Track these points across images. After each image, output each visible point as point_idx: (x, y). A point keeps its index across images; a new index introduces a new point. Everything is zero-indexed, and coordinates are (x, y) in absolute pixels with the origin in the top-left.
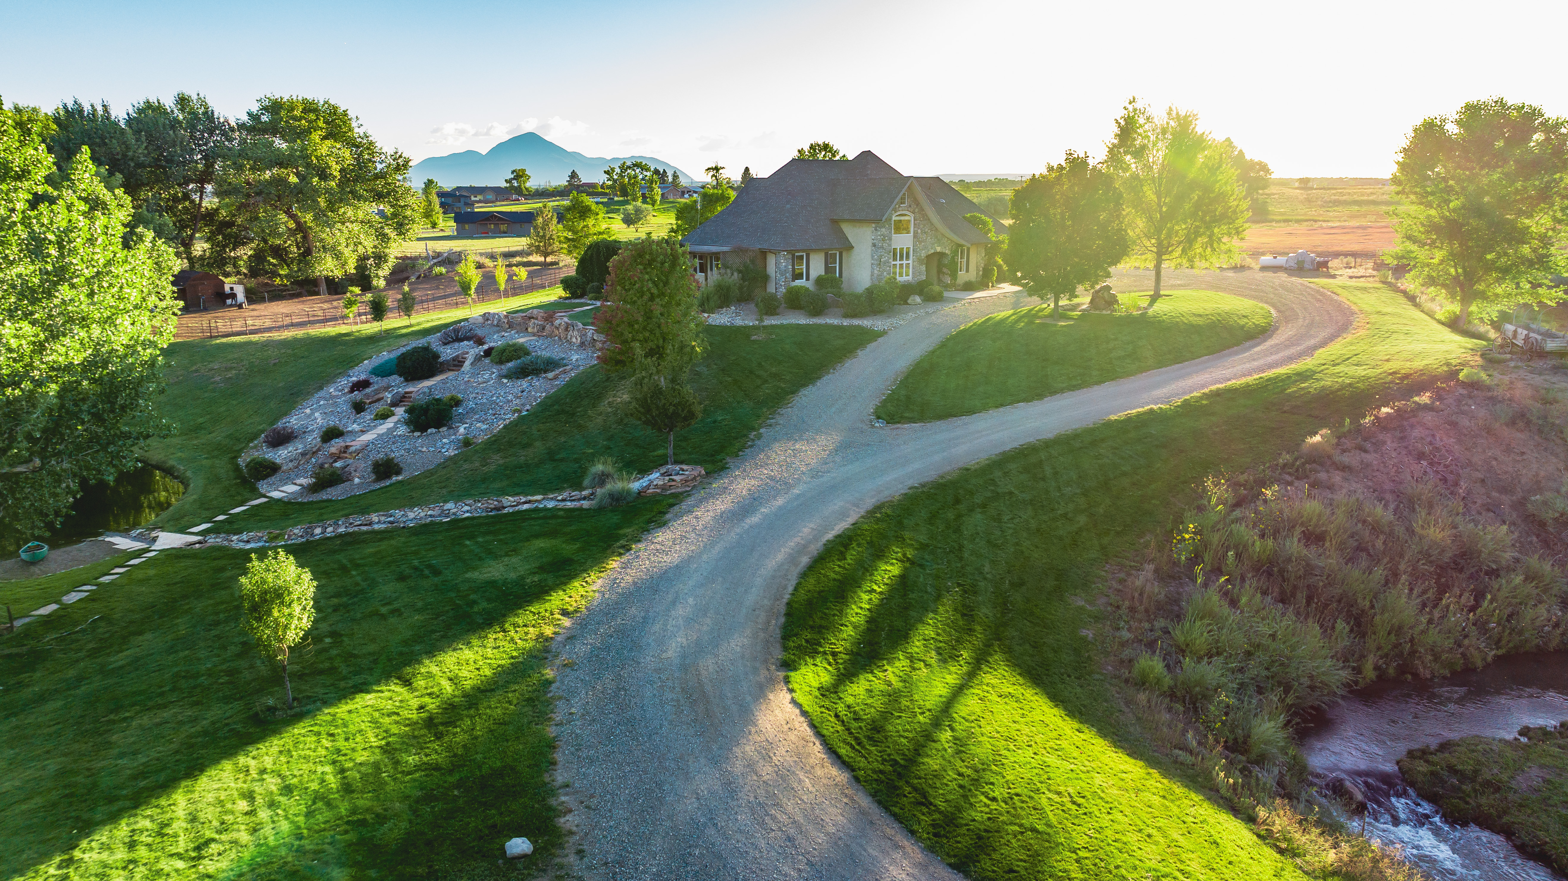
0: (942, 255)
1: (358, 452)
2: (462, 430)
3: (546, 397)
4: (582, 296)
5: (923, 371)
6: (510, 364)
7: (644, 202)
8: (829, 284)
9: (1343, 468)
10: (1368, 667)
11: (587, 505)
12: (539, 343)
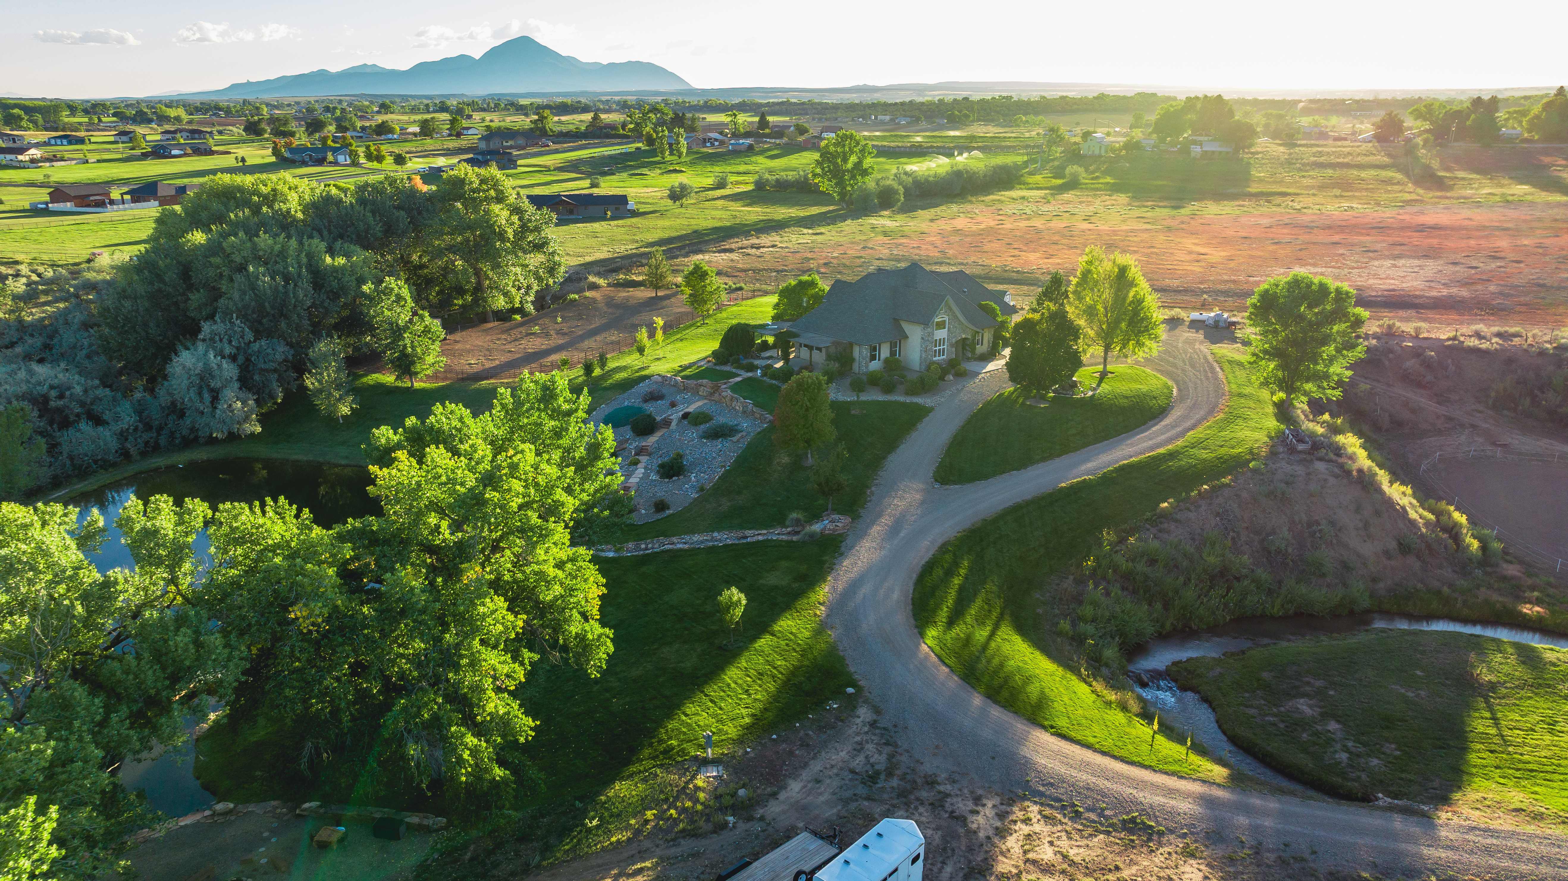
0: (965, 339)
2: (693, 478)
3: (737, 457)
4: (725, 363)
5: (958, 442)
6: (702, 427)
7: (671, 154)
8: (894, 365)
9: (1177, 521)
10: (1168, 625)
11: (795, 538)
12: (714, 408)
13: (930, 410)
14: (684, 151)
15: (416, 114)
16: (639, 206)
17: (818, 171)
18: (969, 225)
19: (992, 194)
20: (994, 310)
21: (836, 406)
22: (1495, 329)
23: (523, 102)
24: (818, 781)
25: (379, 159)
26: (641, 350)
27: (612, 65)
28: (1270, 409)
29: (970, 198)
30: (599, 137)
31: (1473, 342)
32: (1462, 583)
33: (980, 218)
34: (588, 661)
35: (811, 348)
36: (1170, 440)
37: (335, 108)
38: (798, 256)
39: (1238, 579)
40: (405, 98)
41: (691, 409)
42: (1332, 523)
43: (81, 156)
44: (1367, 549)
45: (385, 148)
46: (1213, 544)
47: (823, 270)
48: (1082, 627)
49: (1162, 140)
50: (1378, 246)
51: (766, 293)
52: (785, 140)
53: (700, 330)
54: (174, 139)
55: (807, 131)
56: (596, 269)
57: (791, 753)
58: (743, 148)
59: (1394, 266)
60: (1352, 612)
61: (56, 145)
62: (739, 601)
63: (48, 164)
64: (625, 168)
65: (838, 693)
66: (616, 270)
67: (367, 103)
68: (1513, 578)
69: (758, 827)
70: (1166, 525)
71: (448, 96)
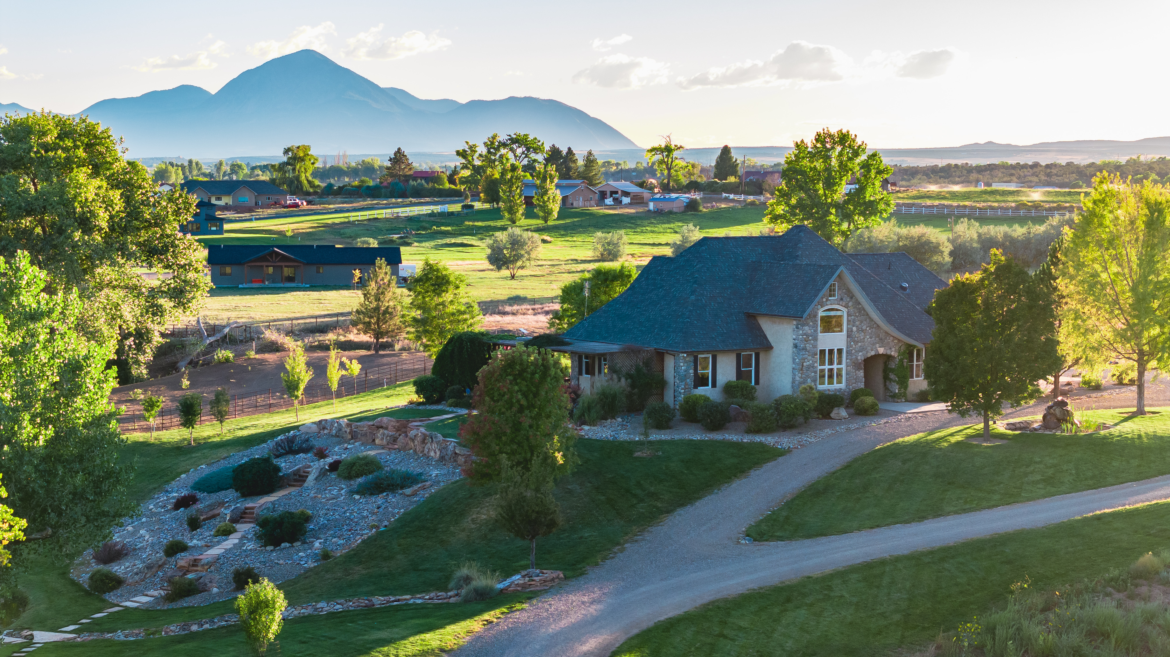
1: (210, 564)
2: (317, 544)
3: (404, 514)
4: (439, 401)
5: (815, 492)
6: (359, 478)
11: (452, 600)
12: (391, 455)
13: (782, 453)
70: (1144, 590)
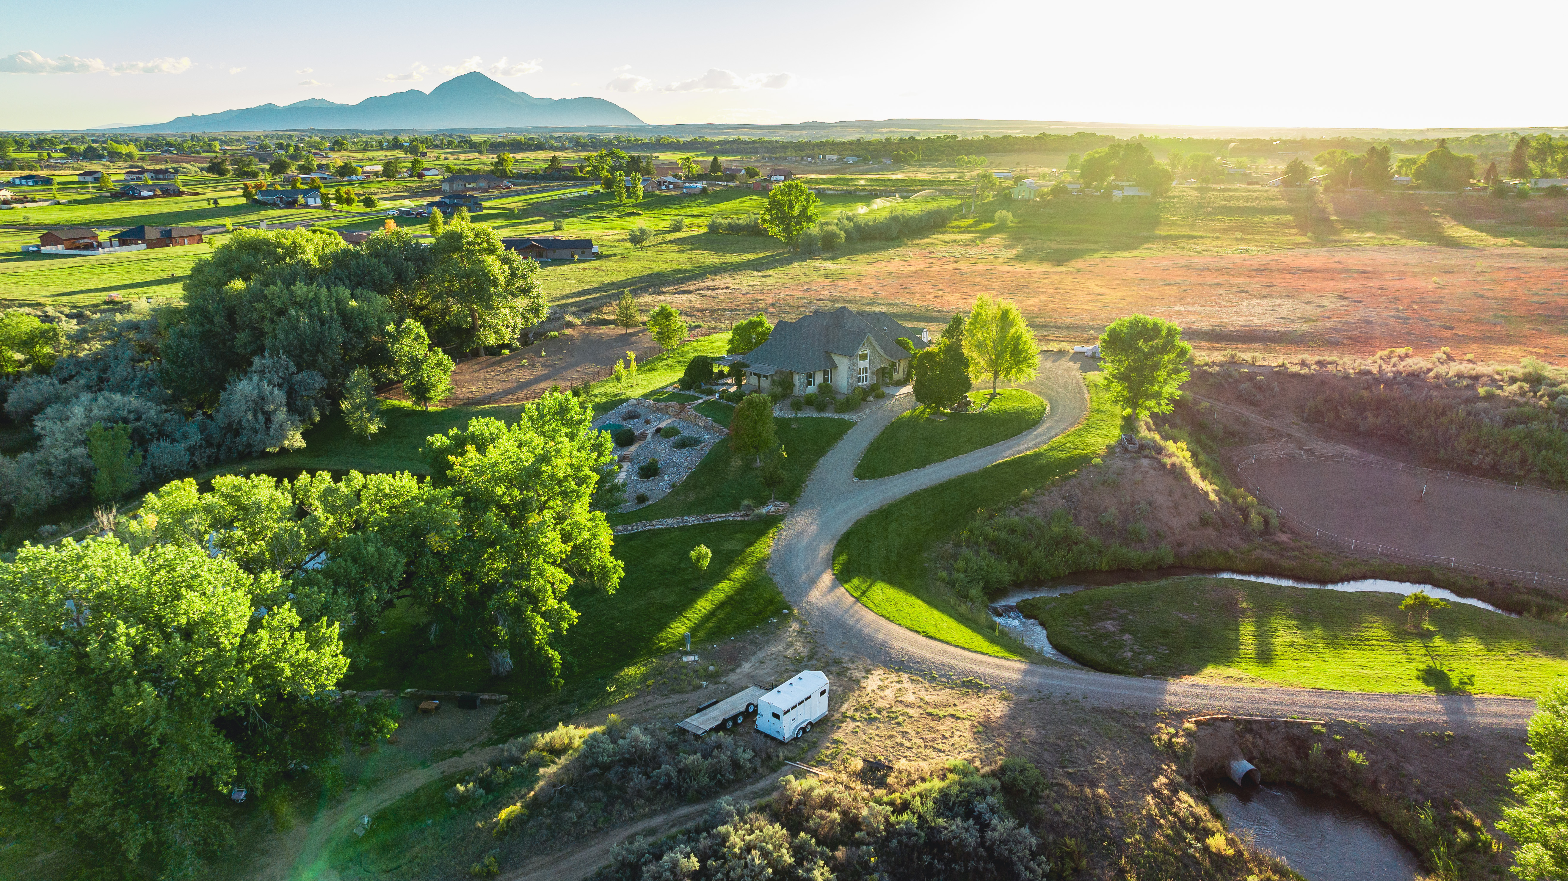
0: (884, 368)
2: (667, 478)
3: (701, 461)
4: (689, 389)
5: (874, 448)
6: (672, 439)
7: (628, 197)
8: (826, 389)
9: (1034, 503)
10: (1022, 577)
11: (746, 519)
12: (681, 424)
13: (854, 424)
14: (641, 194)
15: (370, 151)
16: (602, 249)
17: (767, 217)
18: (903, 268)
19: (927, 237)
20: (908, 344)
21: (777, 420)
22: (1317, 358)
23: (476, 138)
24: (762, 662)
25: (349, 202)
26: (618, 379)
27: (563, 102)
28: (1119, 421)
29: (905, 240)
30: (558, 179)
31: (1296, 369)
32: (1244, 546)
33: (913, 261)
34: (607, 581)
35: (759, 376)
36: (1037, 445)
37: (288, 145)
38: (749, 297)
39: (1076, 544)
40: (355, 133)
41: (662, 425)
42: (1150, 504)
43: (50, 197)
44: (1176, 523)
45: (354, 190)
46: (1059, 519)
47: (770, 310)
48: (956, 575)
49: (1088, 185)
50: (1252, 287)
51: (721, 330)
52: (736, 183)
53: (666, 362)
54: (139, 179)
55: (757, 174)
56: (572, 309)
57: (744, 647)
58: (696, 191)
59: (1259, 305)
60: (1160, 568)
61: (21, 185)
62: (706, 555)
63: (20, 206)
64: (586, 211)
65: (777, 612)
66: (588, 311)
67: (317, 139)
68: (1285, 543)
69: (722, 687)
70: (1025, 506)
71: (399, 132)
